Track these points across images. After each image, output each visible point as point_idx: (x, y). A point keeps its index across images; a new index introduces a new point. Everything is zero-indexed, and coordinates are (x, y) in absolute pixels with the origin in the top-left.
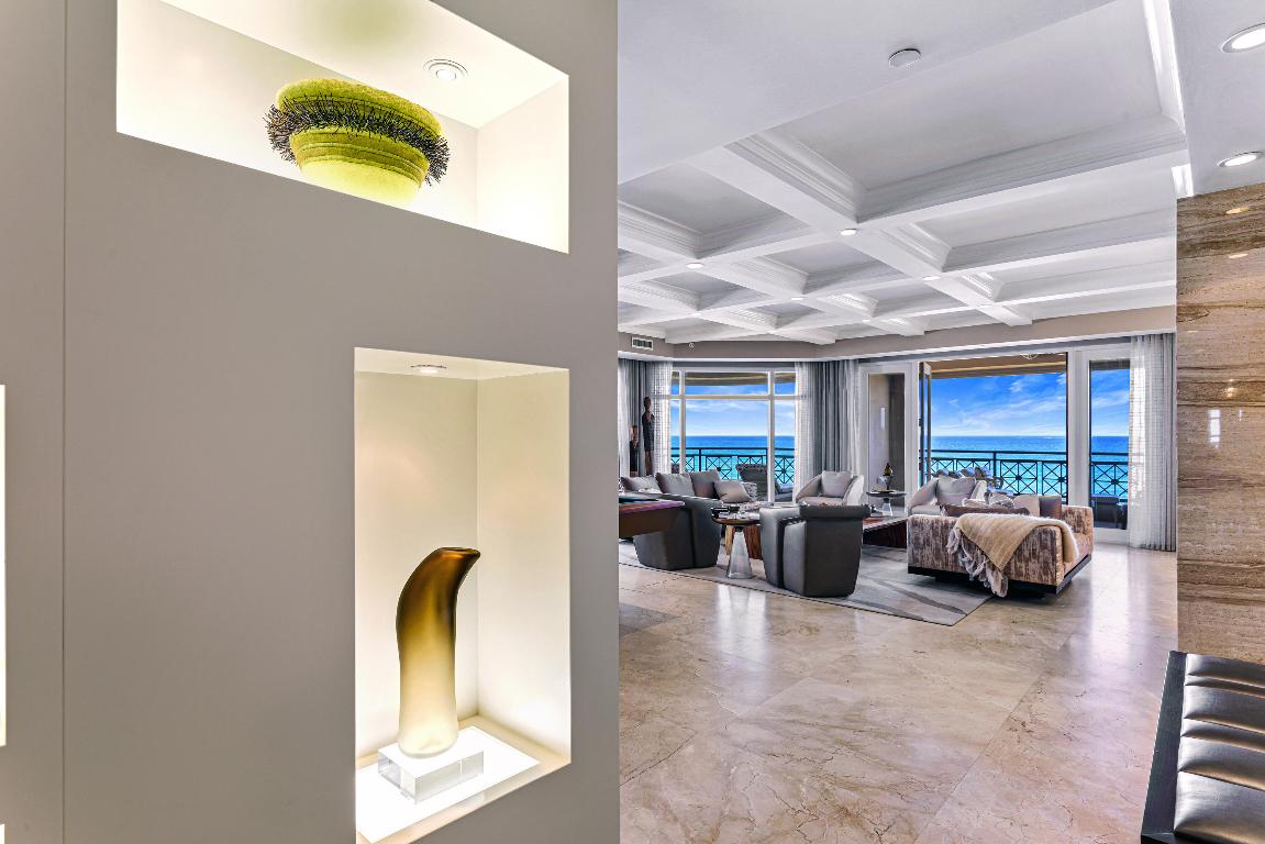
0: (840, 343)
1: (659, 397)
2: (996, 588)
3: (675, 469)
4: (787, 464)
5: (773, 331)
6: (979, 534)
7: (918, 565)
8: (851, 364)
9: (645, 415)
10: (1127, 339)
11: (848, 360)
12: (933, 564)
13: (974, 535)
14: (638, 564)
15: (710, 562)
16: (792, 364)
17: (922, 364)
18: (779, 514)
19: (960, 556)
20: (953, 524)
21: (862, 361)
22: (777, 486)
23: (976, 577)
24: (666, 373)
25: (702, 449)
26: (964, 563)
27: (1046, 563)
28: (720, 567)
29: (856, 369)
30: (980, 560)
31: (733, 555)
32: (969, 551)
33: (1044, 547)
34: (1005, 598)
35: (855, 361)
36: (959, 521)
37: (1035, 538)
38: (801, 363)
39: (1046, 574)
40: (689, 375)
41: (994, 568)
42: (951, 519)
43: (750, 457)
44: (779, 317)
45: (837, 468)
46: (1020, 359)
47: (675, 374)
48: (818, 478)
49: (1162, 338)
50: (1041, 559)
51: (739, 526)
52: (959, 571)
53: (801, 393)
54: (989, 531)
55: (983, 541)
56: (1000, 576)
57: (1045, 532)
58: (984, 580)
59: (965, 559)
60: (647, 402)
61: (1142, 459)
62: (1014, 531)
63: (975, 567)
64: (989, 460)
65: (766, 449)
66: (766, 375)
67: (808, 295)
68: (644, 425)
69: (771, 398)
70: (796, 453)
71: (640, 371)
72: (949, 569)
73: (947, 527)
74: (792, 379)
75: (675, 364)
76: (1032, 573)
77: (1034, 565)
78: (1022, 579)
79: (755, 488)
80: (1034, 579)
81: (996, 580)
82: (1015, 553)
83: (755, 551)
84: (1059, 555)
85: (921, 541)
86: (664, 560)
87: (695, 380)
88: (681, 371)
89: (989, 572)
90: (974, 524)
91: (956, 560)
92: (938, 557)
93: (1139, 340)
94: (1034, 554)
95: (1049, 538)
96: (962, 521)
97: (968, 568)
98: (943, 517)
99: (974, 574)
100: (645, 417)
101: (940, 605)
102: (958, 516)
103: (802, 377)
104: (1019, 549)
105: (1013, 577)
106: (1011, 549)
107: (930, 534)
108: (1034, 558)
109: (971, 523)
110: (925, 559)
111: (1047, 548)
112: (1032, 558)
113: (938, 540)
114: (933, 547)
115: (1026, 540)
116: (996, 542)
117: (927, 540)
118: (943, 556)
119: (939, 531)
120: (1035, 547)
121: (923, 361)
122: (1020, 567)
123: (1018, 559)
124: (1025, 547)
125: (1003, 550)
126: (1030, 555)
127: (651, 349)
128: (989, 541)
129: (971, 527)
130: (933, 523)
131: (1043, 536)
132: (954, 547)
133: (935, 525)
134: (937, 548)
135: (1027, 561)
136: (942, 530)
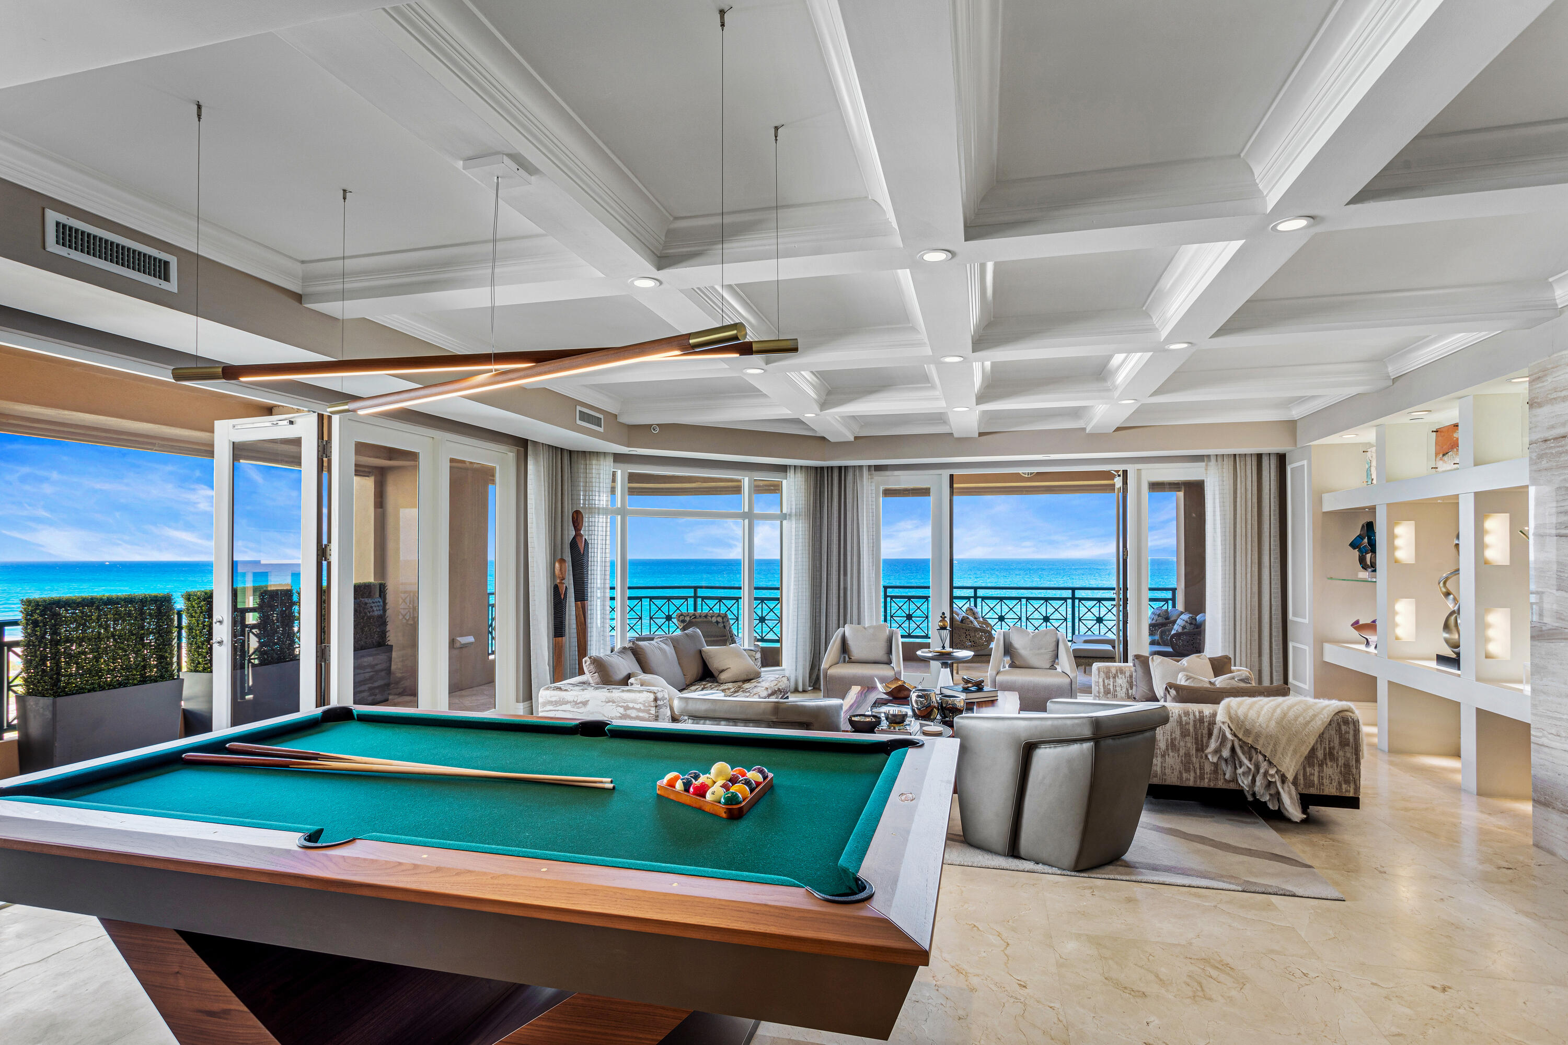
0: (859, 442)
2: (1293, 810)
6: (1258, 728)
8: (866, 470)
9: (575, 541)
11: (861, 467)
12: (1180, 777)
13: (1250, 734)
17: (952, 475)
19: (1224, 764)
20: (1214, 715)
21: (878, 468)
23: (1255, 796)
24: (601, 474)
26: (1235, 776)
27: (1347, 766)
33: (1343, 744)
35: (870, 467)
36: (1222, 711)
37: (1333, 732)
38: (795, 467)
39: (1347, 782)
40: (632, 478)
42: (1203, 709)
46: (1017, 477)
48: (840, 633)
50: (1341, 761)
53: (790, 510)
54: (1273, 724)
55: (1261, 742)
56: (1293, 788)
57: (1345, 722)
59: (1238, 769)
60: (577, 519)
62: (1309, 722)
63: (1254, 781)
66: (741, 482)
68: (575, 557)
69: (750, 517)
72: (1205, 784)
73: (1202, 725)
74: (775, 488)
76: (1330, 783)
77: (1331, 770)
78: (1314, 791)
80: (1330, 790)
81: (1290, 799)
82: (1307, 757)
88: (622, 471)
90: (1246, 716)
92: (1187, 765)
93: (1213, 459)
94: (1331, 755)
95: (1352, 732)
96: (1227, 710)
97: (1243, 782)
99: (1252, 792)
100: (574, 544)
102: (1218, 703)
103: (794, 489)
104: (1313, 750)
105: (1304, 788)
106: (1305, 751)
107: (1178, 733)
108: (1331, 761)
109: (1240, 712)
110: (1168, 771)
111: (1348, 745)
112: (1328, 760)
113: (1190, 743)
114: (1182, 752)
115: (1321, 736)
116: (1284, 741)
117: (1172, 742)
118: (1197, 766)
119: (1191, 729)
120: (1332, 744)
121: (956, 472)
122: (1311, 774)
123: (1309, 763)
124: (1319, 745)
125: (1295, 751)
126: (1325, 755)
127: (601, 430)
128: (1274, 740)
129: (1242, 718)
130: (1180, 716)
131: (1343, 728)
132: (1217, 751)
133: (1184, 719)
134: (1187, 755)
135: (1321, 765)
136: (1195, 726)
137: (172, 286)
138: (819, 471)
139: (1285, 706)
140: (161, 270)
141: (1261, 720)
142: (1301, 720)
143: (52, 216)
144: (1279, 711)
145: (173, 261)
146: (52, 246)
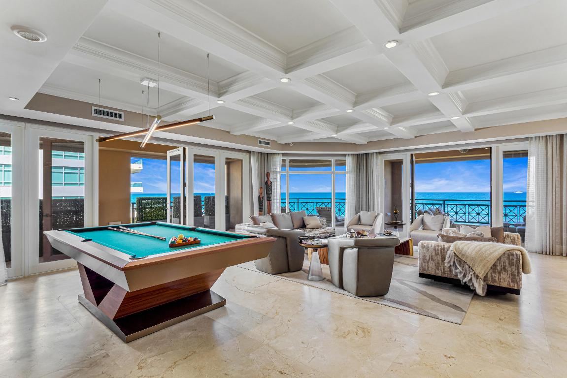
0: (370, 144)
1: (275, 172)
2: (480, 291)
3: (283, 210)
4: (341, 207)
5: (334, 136)
6: (467, 254)
7: (425, 272)
8: (375, 154)
9: (267, 182)
10: (527, 139)
11: (373, 153)
12: (435, 272)
13: (463, 255)
14: (256, 270)
15: (299, 268)
16: (344, 155)
17: (412, 155)
18: (340, 242)
19: (453, 269)
20: (449, 247)
21: (380, 153)
22: (336, 218)
23: (465, 283)
24: (278, 160)
25: (298, 199)
26: (457, 273)
27: (513, 274)
28: (304, 271)
29: (377, 157)
30: (468, 272)
31: (312, 262)
32: (460, 265)
33: (511, 264)
34: (484, 296)
35: (377, 153)
36: (452, 246)
37: (506, 259)
38: (349, 155)
39: (513, 282)
40: (292, 161)
41: (477, 277)
42: (447, 245)
43: (323, 203)
44: (338, 127)
45: (368, 209)
47: (284, 161)
48: (358, 214)
49: (547, 139)
50: (510, 272)
51: (315, 249)
52: (452, 277)
53: (348, 171)
54: (474, 252)
55: (469, 260)
56: (482, 283)
57: (512, 255)
58: (471, 284)
59: (457, 271)
60: (268, 175)
61: (534, 204)
62: (491, 253)
63: (464, 276)
64: (441, 204)
65: (331, 199)
66: (330, 161)
67: (356, 108)
68: (267, 186)
69: (334, 173)
70: (347, 201)
71: (265, 158)
72: (446, 276)
73: (444, 250)
74: (344, 162)
75: (283, 155)
76: (504, 282)
77: (504, 275)
78: (495, 284)
79: (325, 220)
80: (504, 284)
81: (479, 285)
82: (491, 268)
83: (325, 260)
84: (521, 270)
85: (427, 258)
86: (270, 268)
87: (295, 164)
88: (287, 159)
89: (474, 280)
90: (463, 248)
91: (450, 271)
92: (438, 267)
93: (534, 139)
94: (504, 269)
95: (515, 259)
96: (455, 245)
97: (460, 276)
98: (441, 243)
99: (464, 281)
100: (266, 183)
101: (445, 303)
102: (452, 242)
103: (350, 162)
104: (495, 265)
105: (490, 283)
106: (490, 265)
107: (434, 254)
108: (504, 271)
109: (461, 247)
110: (430, 269)
111: (513, 265)
112: (503, 271)
113: (439, 258)
114: (436, 262)
115: (499, 259)
116: (479, 260)
117: (432, 256)
118: (442, 268)
119: (440, 253)
120: (505, 264)
121: (413, 153)
122: (495, 277)
123: (493, 272)
124: (498, 264)
125: (484, 266)
126: (501, 269)
127: (270, 146)
128: (474, 260)
129: (461, 249)
130: (435, 247)
131: (511, 257)
132: (449, 262)
133: (436, 248)
134: (438, 263)
135: (499, 273)
136: (441, 252)
137: (122, 119)
138: (358, 155)
139: (482, 246)
140: (120, 116)
141: (469, 251)
142: (488, 252)
143: (94, 108)
144: (478, 247)
145: (123, 114)
146: (93, 114)
